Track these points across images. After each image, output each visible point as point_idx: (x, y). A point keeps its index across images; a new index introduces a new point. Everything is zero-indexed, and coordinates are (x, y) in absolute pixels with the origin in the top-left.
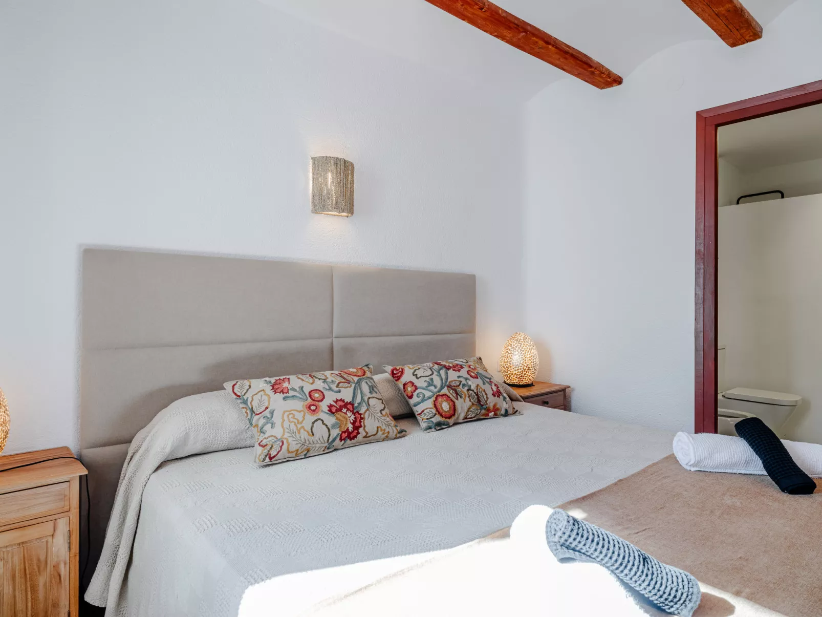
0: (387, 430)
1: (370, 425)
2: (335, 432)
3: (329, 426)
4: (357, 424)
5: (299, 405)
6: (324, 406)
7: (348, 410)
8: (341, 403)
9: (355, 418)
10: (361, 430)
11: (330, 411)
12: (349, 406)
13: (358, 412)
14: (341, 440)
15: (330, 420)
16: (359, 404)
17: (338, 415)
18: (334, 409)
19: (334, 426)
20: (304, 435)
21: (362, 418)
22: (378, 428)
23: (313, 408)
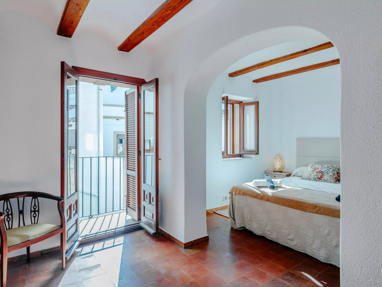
0: (330, 180)
1: (325, 177)
2: (316, 177)
3: (315, 175)
4: (322, 176)
5: (312, 170)
6: (316, 171)
7: (321, 173)
8: (320, 171)
9: (322, 175)
10: (322, 178)
11: (317, 172)
12: (322, 173)
13: (323, 174)
14: (317, 178)
15: (315, 174)
16: (325, 173)
17: (317, 173)
18: (318, 172)
19: (316, 175)
20: (309, 175)
21: (324, 175)
22: (327, 179)
23: (313, 171)
